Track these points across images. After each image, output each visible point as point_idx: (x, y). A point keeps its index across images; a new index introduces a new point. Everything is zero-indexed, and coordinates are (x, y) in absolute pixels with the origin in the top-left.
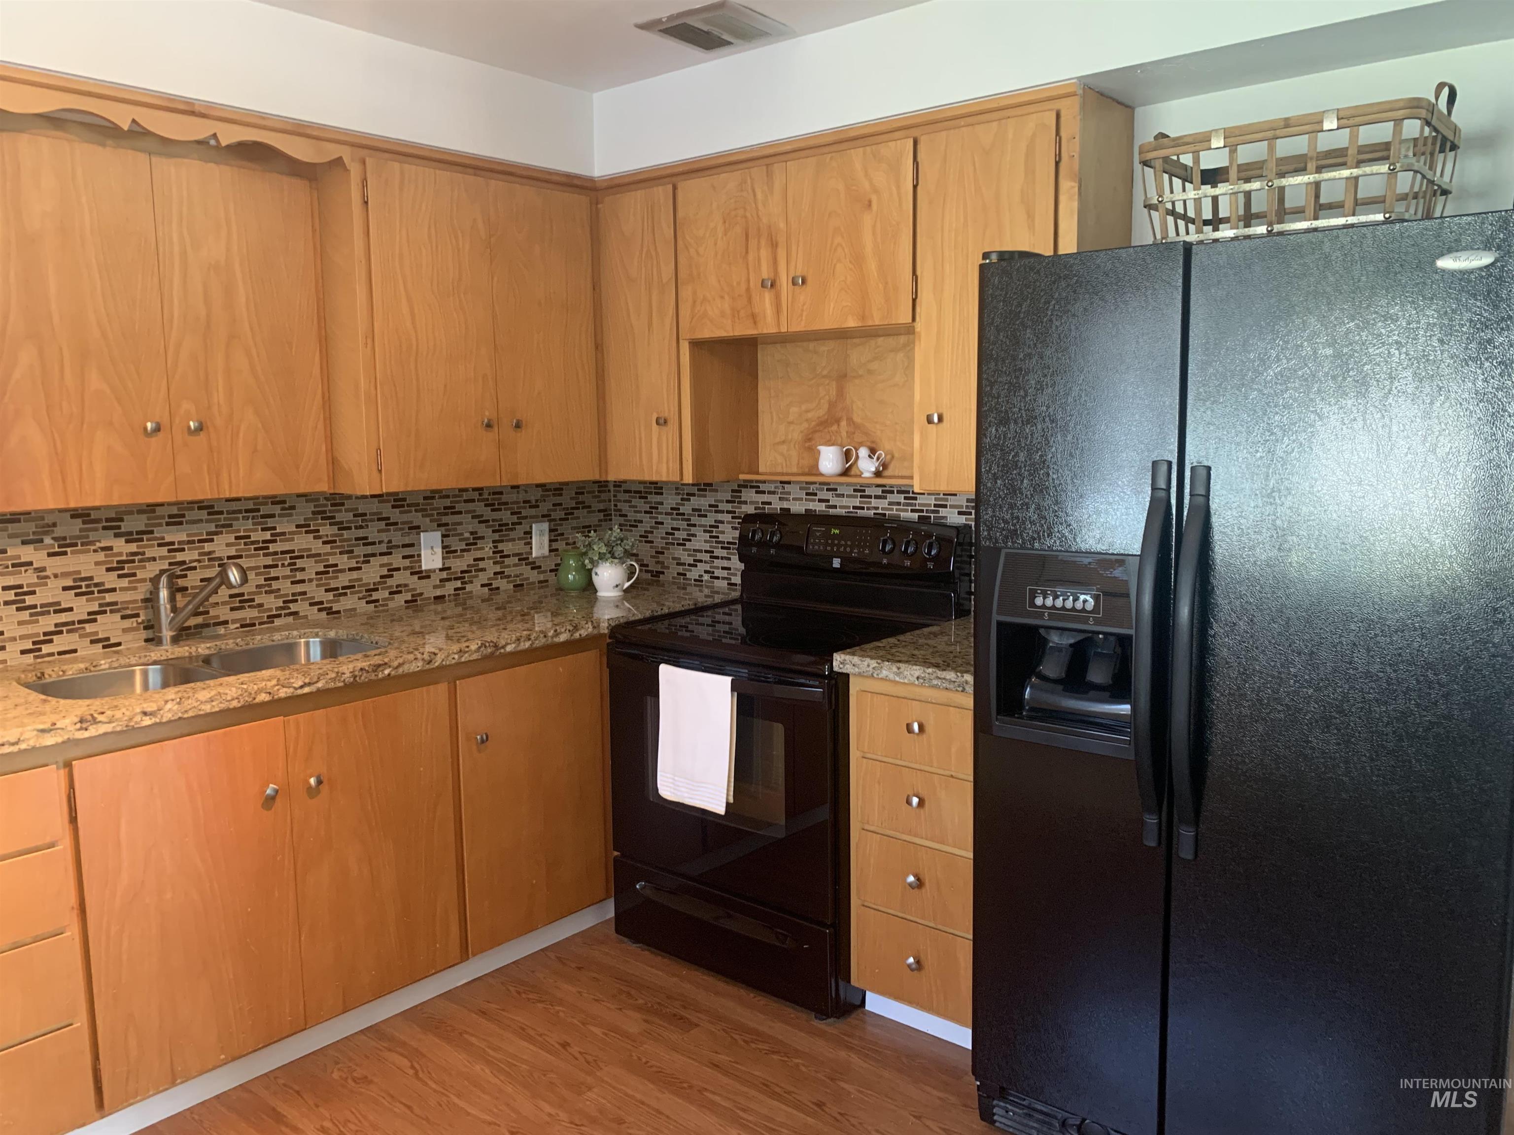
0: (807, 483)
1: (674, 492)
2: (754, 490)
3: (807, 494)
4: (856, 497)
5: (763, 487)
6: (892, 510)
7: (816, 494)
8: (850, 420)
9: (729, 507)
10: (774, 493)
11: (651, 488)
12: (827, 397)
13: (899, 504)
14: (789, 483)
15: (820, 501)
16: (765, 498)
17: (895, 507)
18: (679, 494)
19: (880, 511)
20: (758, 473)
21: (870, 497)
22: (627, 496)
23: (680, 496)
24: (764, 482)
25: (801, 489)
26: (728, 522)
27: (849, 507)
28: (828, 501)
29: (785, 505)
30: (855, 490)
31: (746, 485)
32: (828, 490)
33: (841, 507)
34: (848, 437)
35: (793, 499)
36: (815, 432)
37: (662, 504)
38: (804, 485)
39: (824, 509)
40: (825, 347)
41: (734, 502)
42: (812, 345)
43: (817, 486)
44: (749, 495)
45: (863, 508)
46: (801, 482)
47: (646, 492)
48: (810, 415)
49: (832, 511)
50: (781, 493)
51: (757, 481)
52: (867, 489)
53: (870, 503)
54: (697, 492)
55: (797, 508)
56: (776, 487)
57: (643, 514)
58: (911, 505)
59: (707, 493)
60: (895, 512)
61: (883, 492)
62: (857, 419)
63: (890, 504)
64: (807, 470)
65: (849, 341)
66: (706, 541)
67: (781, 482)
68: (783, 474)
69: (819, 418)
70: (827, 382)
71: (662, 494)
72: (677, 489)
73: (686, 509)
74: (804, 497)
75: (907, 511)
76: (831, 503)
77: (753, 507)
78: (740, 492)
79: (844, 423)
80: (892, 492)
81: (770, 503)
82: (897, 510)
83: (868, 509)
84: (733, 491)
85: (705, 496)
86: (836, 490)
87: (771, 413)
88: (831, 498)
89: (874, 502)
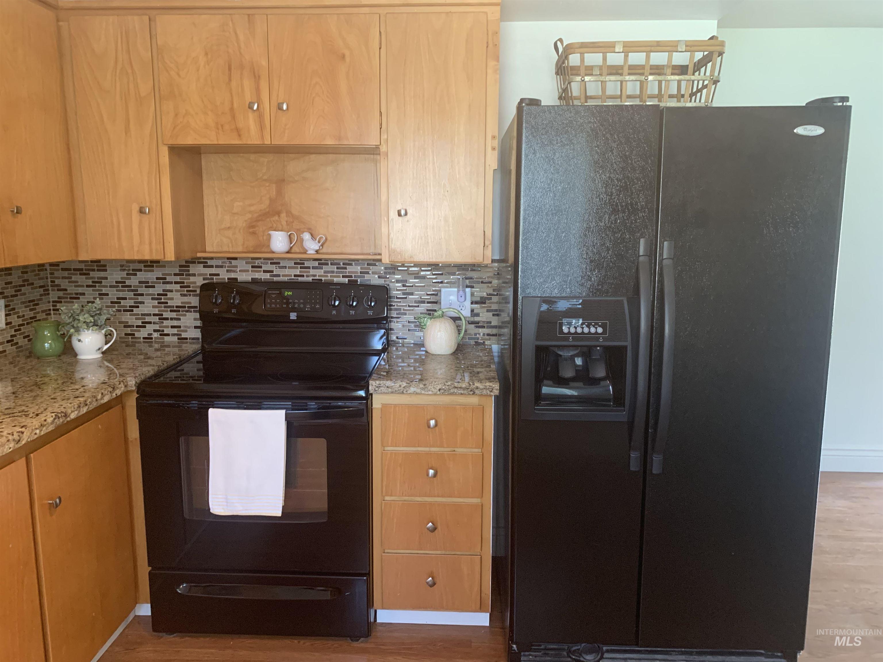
0: (253, 259)
1: (119, 268)
2: (202, 265)
3: (253, 267)
4: (297, 268)
5: (210, 262)
6: (327, 276)
7: (261, 267)
8: (289, 213)
9: (178, 279)
10: (221, 267)
11: (93, 266)
12: (268, 196)
13: (333, 272)
14: (236, 259)
15: (265, 271)
16: (214, 271)
17: (329, 275)
18: (124, 270)
19: (317, 278)
20: (205, 252)
21: (309, 268)
22: (66, 274)
23: (126, 272)
24: (212, 258)
25: (246, 263)
26: (177, 291)
27: (291, 276)
28: (272, 272)
29: (233, 275)
30: (295, 263)
31: (194, 261)
32: (271, 263)
33: (283, 276)
34: (288, 225)
35: (240, 271)
36: (258, 221)
37: (106, 278)
38: (250, 260)
39: (269, 277)
40: (265, 159)
41: (183, 275)
42: (252, 157)
43: (262, 260)
44: (198, 269)
45: (303, 276)
46: (248, 258)
47: (89, 270)
48: (252, 208)
49: (275, 279)
50: (228, 267)
51: (204, 258)
52: (305, 262)
53: (309, 272)
54: (143, 268)
55: (244, 277)
56: (223, 263)
57: (85, 288)
58: (342, 273)
59: (155, 268)
60: (329, 278)
61: (319, 264)
62: (295, 212)
63: (325, 272)
64: (251, 249)
65: (286, 155)
66: (154, 307)
67: (228, 258)
68: (229, 252)
69: (261, 210)
70: (267, 184)
71: (106, 270)
72: (122, 266)
73: (133, 281)
74: (250, 269)
75: (339, 277)
76: (274, 273)
77: (202, 278)
78: (189, 266)
79: (283, 215)
80: (327, 264)
81: (218, 275)
82: (331, 276)
83: (307, 276)
84: (181, 266)
85: (153, 271)
86: (279, 263)
87: (216, 206)
88: (274, 269)
89: (312, 272)
